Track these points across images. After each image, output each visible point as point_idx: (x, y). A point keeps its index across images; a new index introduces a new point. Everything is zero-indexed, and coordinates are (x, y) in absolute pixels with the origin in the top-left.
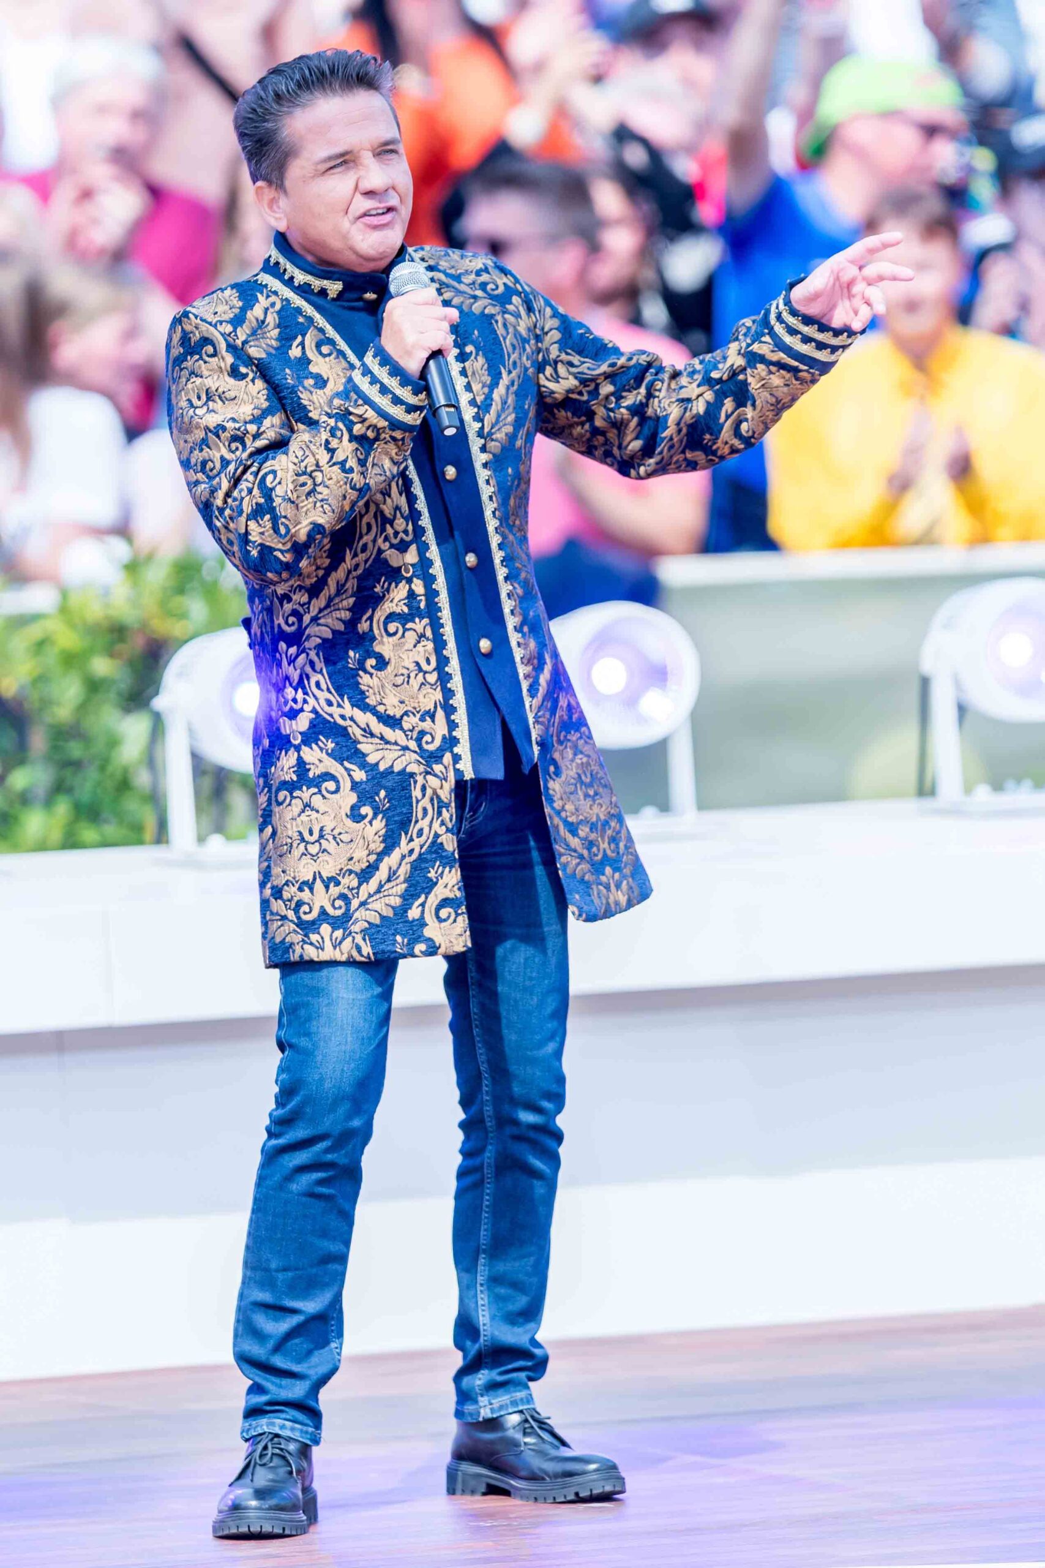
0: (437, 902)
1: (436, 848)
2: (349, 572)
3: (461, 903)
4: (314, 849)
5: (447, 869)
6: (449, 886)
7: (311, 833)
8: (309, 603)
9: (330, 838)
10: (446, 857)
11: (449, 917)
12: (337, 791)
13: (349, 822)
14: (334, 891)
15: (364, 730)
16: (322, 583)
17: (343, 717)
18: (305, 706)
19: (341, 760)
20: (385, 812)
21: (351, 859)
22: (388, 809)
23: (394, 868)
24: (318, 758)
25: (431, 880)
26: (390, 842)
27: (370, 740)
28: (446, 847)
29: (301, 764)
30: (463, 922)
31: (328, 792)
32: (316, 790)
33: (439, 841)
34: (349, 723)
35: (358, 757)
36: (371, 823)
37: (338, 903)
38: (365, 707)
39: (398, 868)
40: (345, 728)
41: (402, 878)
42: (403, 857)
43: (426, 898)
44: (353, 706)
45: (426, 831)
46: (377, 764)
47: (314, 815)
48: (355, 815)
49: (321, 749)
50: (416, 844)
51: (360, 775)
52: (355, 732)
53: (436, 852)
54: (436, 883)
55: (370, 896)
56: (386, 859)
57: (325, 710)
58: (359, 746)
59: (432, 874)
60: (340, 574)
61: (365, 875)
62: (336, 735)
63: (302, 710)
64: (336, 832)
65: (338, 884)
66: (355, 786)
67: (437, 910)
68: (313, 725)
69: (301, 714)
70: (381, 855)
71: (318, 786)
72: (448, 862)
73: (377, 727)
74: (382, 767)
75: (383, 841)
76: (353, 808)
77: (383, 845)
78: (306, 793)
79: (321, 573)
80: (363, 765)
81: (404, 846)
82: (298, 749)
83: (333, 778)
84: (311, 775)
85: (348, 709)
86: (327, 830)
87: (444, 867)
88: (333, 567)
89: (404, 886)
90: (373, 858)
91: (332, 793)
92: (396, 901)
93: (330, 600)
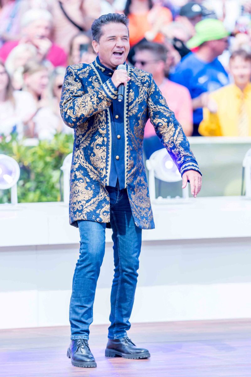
0: (104, 211)
1: (105, 200)
2: (91, 132)
3: (109, 212)
4: (76, 195)
5: (107, 205)
6: (107, 208)
7: (76, 191)
8: (82, 138)
9: (80, 192)
10: (107, 202)
11: (106, 215)
12: (83, 182)
13: (85, 189)
14: (80, 204)
15: (90, 170)
16: (85, 133)
17: (86, 166)
18: (78, 162)
19: (84, 176)
20: (93, 190)
21: (85, 197)
22: (94, 189)
23: (95, 201)
24: (79, 174)
25: (103, 206)
26: (94, 196)
27: (91, 172)
28: (107, 199)
29: (75, 176)
30: (109, 216)
31: (81, 182)
32: (78, 181)
33: (106, 198)
34: (87, 167)
35: (88, 176)
36: (90, 191)
37: (81, 207)
38: (91, 165)
39: (96, 201)
40: (86, 169)
41: (96, 204)
42: (97, 200)
43: (101, 210)
44: (89, 164)
45: (103, 195)
46: (92, 178)
47: (77, 187)
48: (86, 188)
49: (80, 173)
50: (100, 198)
51: (88, 180)
52: (89, 170)
53: (105, 201)
54: (103, 207)
55: (88, 206)
56: (93, 199)
57: (82, 164)
58: (89, 173)
59: (103, 205)
60: (89, 132)
61: (87, 201)
62: (84, 170)
63: (77, 163)
64: (82, 191)
65: (81, 202)
66: (87, 183)
67: (104, 212)
68: (79, 167)
69: (77, 164)
70: (92, 198)
71: (79, 180)
72: (107, 203)
73: (93, 170)
74: (94, 179)
75: (93, 195)
76: (86, 187)
77: (92, 196)
78: (76, 182)
79: (85, 131)
80: (89, 178)
81: (97, 198)
82: (75, 172)
83: (82, 179)
84: (77, 178)
85: (88, 165)
86: (80, 190)
87: (106, 204)
88: (88, 130)
89: (96, 206)
90: (90, 198)
91: (82, 182)
92: (94, 208)
93: (86, 138)
